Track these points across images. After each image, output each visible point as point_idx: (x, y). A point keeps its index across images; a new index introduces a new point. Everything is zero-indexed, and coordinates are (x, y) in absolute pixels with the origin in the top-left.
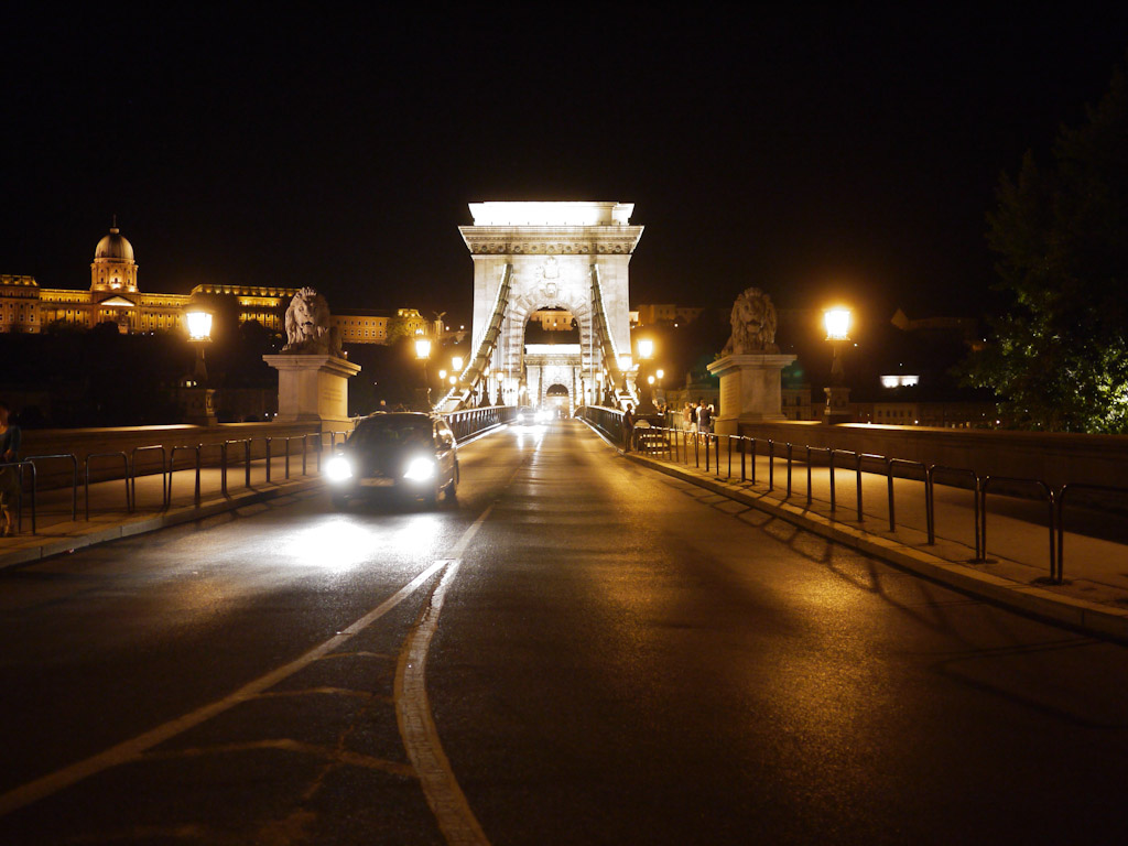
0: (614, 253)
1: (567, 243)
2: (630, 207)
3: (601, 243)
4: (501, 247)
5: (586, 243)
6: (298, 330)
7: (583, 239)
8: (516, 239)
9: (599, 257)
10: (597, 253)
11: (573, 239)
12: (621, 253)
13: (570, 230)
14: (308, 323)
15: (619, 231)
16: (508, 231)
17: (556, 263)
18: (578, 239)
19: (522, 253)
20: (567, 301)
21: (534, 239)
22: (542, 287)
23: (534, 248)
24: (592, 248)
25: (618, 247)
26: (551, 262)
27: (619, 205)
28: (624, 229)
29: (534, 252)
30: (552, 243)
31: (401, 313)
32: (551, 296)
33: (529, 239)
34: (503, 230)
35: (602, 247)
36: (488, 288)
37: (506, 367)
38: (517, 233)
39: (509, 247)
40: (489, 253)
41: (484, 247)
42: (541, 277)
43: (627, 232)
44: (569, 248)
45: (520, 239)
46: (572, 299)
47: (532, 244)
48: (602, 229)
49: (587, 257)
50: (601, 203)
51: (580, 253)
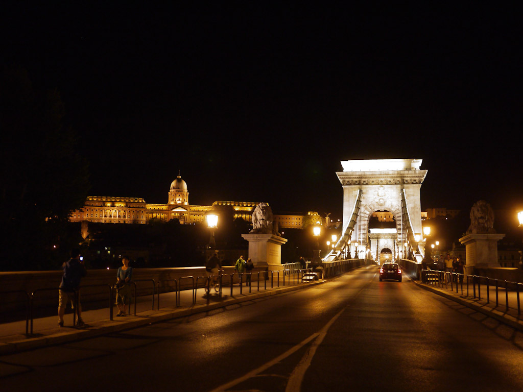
0: (413, 183)
1: (389, 179)
2: (420, 161)
3: (406, 179)
4: (356, 182)
5: (398, 179)
6: (258, 223)
7: (397, 177)
8: (364, 178)
9: (405, 185)
10: (404, 183)
11: (392, 177)
12: (416, 183)
13: (391, 173)
14: (263, 219)
15: (415, 173)
16: (360, 174)
17: (384, 189)
18: (394, 177)
19: (367, 184)
20: (390, 207)
21: (373, 177)
22: (377, 201)
23: (373, 182)
24: (401, 181)
25: (415, 180)
26: (381, 188)
27: (415, 160)
28: (417, 172)
29: (373, 183)
30: (382, 179)
31: (309, 213)
32: (381, 205)
33: (370, 177)
34: (357, 174)
35: (407, 181)
36: (350, 201)
37: (360, 240)
38: (365, 175)
39: (361, 181)
40: (351, 185)
41: (348, 182)
42: (376, 196)
43: (419, 173)
44: (390, 181)
45: (366, 178)
46: (392, 206)
47: (372, 180)
48: (407, 172)
49: (399, 186)
50: (406, 160)
51: (396, 184)
